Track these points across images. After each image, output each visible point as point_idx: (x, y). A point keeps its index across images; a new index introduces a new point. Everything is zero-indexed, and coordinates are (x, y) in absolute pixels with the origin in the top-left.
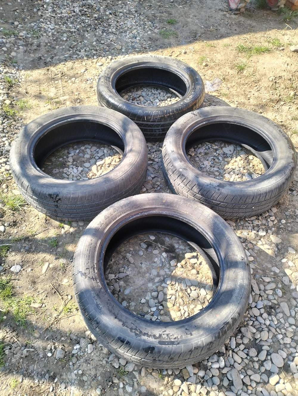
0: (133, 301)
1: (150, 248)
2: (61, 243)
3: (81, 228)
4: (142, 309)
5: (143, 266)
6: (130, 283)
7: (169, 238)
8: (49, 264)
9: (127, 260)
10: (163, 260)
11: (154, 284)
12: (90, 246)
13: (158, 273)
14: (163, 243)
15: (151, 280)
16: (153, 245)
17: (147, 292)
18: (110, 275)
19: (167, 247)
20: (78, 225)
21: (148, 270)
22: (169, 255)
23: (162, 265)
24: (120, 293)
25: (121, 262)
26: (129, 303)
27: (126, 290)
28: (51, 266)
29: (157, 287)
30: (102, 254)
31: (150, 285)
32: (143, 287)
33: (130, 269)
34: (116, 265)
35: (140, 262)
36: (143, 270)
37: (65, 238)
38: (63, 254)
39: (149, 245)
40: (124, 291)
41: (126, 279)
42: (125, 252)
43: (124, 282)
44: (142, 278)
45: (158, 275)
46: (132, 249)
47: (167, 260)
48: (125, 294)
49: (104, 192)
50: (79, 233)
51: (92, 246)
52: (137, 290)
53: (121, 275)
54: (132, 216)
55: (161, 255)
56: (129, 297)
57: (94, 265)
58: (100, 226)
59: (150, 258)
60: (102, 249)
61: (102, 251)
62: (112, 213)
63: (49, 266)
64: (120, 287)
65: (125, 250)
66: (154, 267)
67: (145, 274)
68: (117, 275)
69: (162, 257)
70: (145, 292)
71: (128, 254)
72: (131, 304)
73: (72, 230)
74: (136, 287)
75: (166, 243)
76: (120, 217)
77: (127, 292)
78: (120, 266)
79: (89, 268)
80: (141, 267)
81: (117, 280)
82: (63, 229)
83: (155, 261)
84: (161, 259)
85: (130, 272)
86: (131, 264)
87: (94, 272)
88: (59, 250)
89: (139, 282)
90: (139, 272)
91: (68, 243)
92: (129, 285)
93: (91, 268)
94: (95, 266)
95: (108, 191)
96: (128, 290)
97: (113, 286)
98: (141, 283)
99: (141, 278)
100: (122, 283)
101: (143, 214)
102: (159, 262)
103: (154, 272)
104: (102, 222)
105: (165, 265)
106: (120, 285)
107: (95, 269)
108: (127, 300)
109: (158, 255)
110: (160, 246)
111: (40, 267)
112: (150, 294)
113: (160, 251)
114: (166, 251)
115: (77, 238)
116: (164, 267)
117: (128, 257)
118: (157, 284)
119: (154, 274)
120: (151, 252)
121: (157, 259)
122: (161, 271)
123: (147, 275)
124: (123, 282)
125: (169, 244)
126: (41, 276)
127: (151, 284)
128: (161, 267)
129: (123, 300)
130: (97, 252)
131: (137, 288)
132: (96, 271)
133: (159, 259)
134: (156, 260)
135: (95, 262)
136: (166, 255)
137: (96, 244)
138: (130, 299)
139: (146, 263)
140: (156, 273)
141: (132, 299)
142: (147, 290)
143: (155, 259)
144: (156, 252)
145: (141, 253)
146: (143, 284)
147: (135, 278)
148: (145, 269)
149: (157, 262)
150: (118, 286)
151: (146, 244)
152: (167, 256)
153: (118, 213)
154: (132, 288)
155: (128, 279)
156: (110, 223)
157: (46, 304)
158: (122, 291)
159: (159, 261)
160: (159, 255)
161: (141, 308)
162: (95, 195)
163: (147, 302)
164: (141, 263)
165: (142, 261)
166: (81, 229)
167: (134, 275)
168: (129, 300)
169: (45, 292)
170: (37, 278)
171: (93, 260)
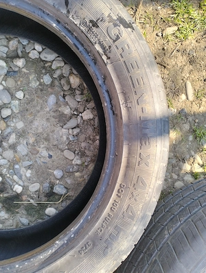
0: (36, 90)
1: (47, 190)
2: (191, 138)
3: (175, 177)
4: (16, 82)
5: (45, 153)
6: (53, 117)
7: (23, 225)
8: (187, 99)
9: (76, 152)
10: (15, 177)
11: (15, 130)
12: (138, 96)
13: (16, 152)
14: (29, 208)
15: (22, 134)
16: (44, 199)
17: (21, 112)
18: (91, 116)
19: (18, 206)
20: (183, 180)
21: (35, 149)
22: (11, 192)
23: (13, 169)
24: (62, 93)
25: (83, 145)
26: (40, 84)
27: (55, 101)
28: (183, 97)
29: (8, 126)
30: (107, 99)
31: (20, 125)
32: (31, 118)
33: (65, 138)
34: (89, 137)
35: (54, 157)
36: (42, 146)
37: (189, 150)
38: (177, 123)
39: (51, 195)
40: (58, 99)
41: (62, 119)
42: (86, 164)
43: (63, 114)
44: (39, 132)
45: (13, 147)
46: (77, 174)
47: (8, 180)
48: (53, 95)
49: (179, 254)
50: (173, 166)
51: (135, 98)
52: (38, 108)
53: (73, 123)
54: (86, 221)
55: (23, 187)
56: (45, 92)
57: (109, 58)
58: (144, 155)
59: (41, 173)
60: (112, 109)
61: (110, 106)
62: (133, 199)
63: (187, 95)
64: (67, 104)
65: (87, 166)
66: (27, 158)
67: (36, 140)
68: (79, 120)
69: (21, 183)
70: (24, 112)
71: (79, 162)
72: (36, 82)
73: (187, 167)
74: (42, 113)
75: (24, 212)
76: (111, 201)
77: (52, 99)
78: (82, 137)
79: (114, 41)
80: (48, 149)
81: (75, 113)
82: (201, 163)
83: (29, 171)
84: (20, 178)
85: (61, 133)
86: (67, 148)
87: (100, 43)
88: (187, 127)
89: (40, 124)
90: (47, 139)
91: (180, 142)
92: (54, 112)
93: (110, 47)
94: (104, 57)
95: (174, 260)
96: (51, 103)
97: (78, 102)
98: (36, 123)
99: (40, 130)
100: (67, 111)
101: (65, 240)
102: (23, 171)
103: (22, 149)
104: (142, 165)
105: (9, 169)
106: (68, 107)
107: (101, 51)
108: (45, 87)
109: (28, 184)
110: (32, 201)
111: (197, 88)
112: (15, 110)
113: (29, 193)
114: (18, 197)
115: (171, 157)
116: (10, 165)
117: (77, 157)
118: (9, 130)
119: (22, 145)
120: (41, 183)
121: (28, 175)
122: (12, 156)
123: (31, 140)
124: (65, 113)
125: (18, 213)
126: (188, 75)
127: (19, 128)
128: (14, 164)
129: (52, 85)
130: (118, 92)
131: (39, 112)
132: (98, 47)
133: (23, 177)
134: (29, 173)
135: (109, 67)
136: (14, 190)
137: (128, 109)
138: (41, 90)
139: (42, 160)
140: (19, 148)
141: (39, 92)
142: (22, 116)
143: (31, 174)
144: (34, 187)
145: (58, 173)
146: (32, 122)
147: (49, 126)
148: (40, 150)
149: (25, 171)
150: (70, 104)
151: (57, 194)
152: (12, 189)
153: (120, 208)
154: (48, 109)
155: (59, 121)
156: (125, 175)
157: (158, 38)
158: (61, 99)
159: (22, 173)
160: (26, 184)
161: (19, 83)
162: (194, 237)
163: (13, 96)
164: (50, 157)
165: (51, 162)
166: (173, 174)
167: (53, 131)
168: (42, 88)
169: (169, 55)
170: (192, 70)
171: (115, 69)
